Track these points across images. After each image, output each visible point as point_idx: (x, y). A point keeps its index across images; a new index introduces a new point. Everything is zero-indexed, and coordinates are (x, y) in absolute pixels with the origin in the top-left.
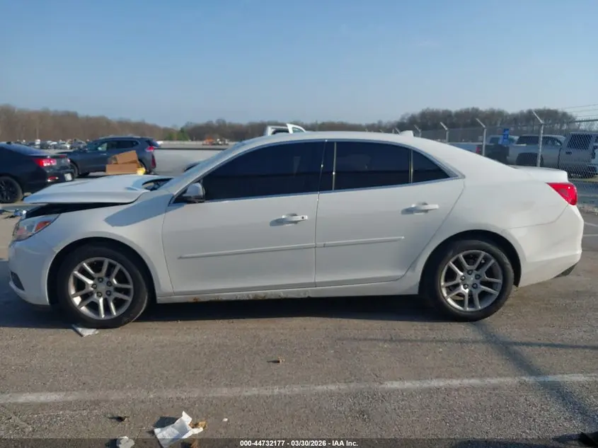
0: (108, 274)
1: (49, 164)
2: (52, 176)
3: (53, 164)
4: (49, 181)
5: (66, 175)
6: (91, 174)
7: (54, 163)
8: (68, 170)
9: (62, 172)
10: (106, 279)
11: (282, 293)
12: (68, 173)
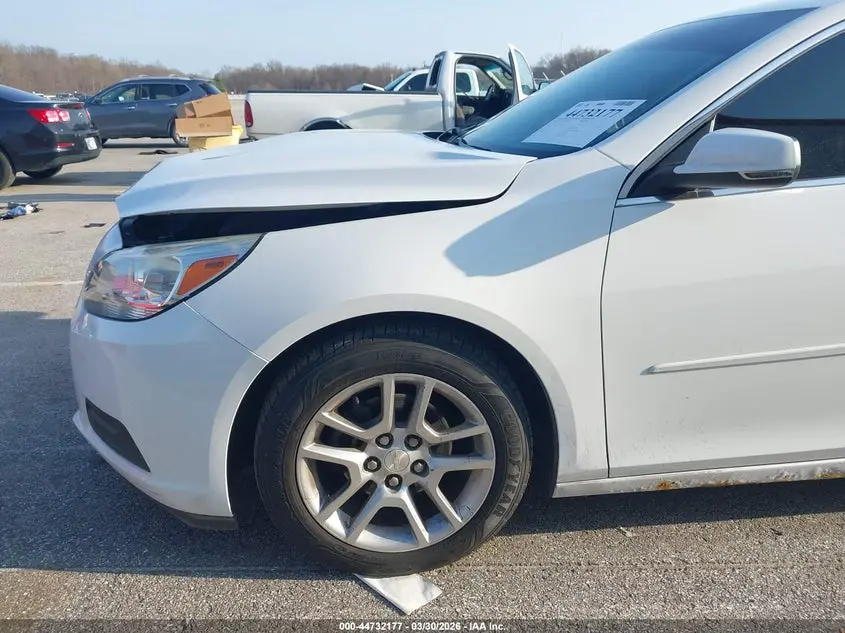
0: (403, 416)
1: (57, 119)
2: (64, 140)
3: (65, 119)
4: (59, 149)
5: (87, 140)
6: (110, 141)
7: (66, 117)
8: (90, 132)
9: (80, 134)
10: (400, 434)
12: (89, 136)
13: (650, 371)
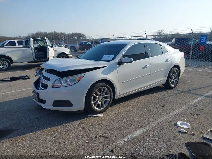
11: (143, 89)
13: (122, 83)
